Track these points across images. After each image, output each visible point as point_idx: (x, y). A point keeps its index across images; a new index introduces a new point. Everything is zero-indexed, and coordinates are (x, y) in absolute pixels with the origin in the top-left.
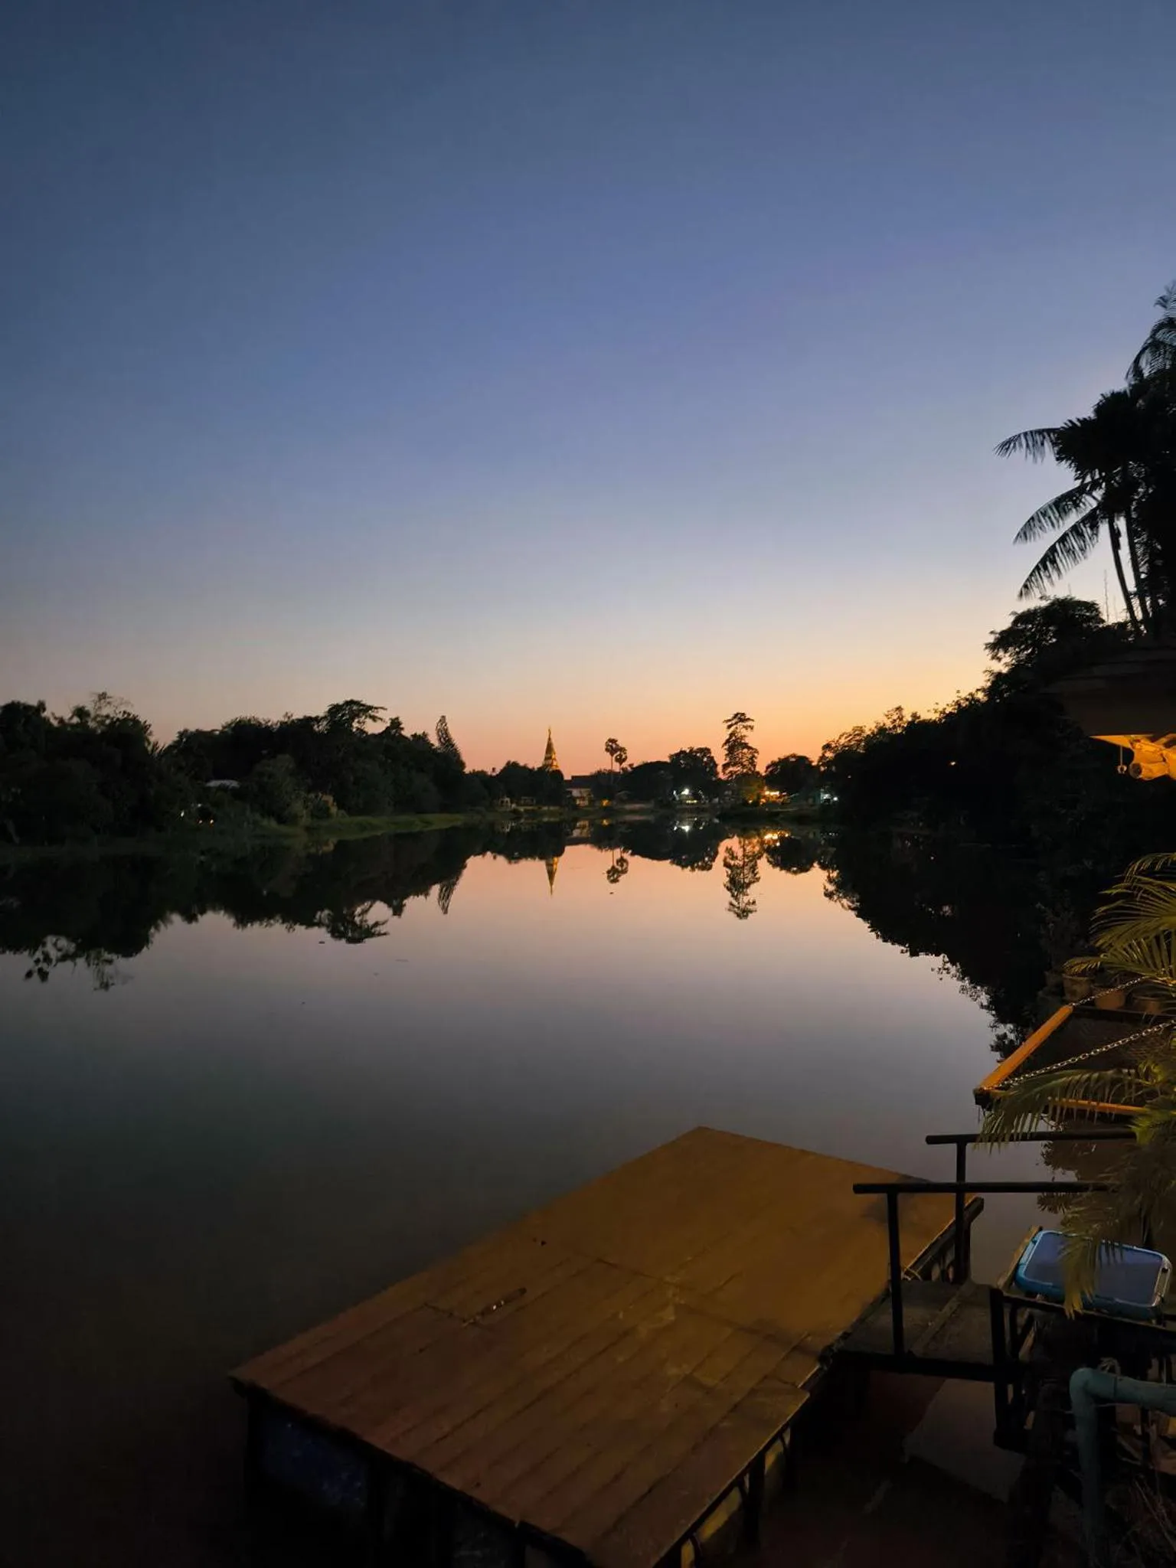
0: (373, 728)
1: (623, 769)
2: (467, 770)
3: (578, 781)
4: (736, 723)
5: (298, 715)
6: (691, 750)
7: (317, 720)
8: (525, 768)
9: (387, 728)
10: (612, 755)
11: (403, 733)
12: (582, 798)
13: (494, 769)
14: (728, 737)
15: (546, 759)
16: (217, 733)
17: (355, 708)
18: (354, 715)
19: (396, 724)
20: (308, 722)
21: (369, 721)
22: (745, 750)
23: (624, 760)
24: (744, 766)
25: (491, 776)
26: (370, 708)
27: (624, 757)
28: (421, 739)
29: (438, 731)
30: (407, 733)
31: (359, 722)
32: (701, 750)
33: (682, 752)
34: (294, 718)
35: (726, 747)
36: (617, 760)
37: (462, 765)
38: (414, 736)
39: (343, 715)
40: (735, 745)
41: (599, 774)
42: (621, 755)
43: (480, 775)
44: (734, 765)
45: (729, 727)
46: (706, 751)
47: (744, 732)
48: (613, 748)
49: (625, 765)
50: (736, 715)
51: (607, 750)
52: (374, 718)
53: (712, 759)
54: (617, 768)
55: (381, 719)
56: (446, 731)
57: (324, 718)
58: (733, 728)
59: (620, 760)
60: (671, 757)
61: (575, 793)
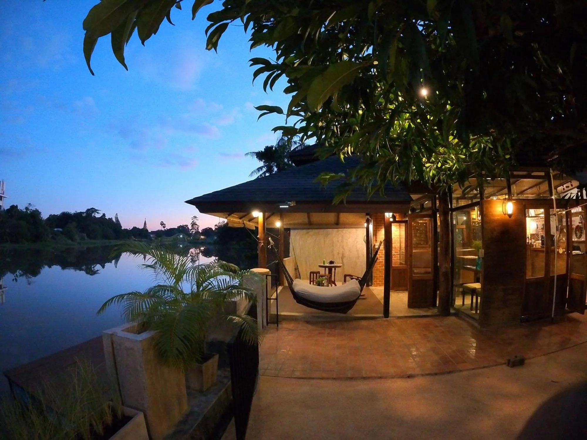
0: (98, 216)
1: (165, 230)
2: (123, 228)
3: (153, 232)
4: (194, 219)
5: (78, 211)
6: (183, 225)
7: (83, 213)
8: (138, 228)
9: (102, 216)
10: (162, 225)
11: (106, 217)
12: (153, 237)
13: (130, 229)
14: (192, 222)
15: (144, 226)
16: (59, 215)
17: (93, 210)
18: (93, 212)
19: (104, 215)
20: (81, 213)
21: (97, 214)
22: (196, 226)
23: (165, 227)
24: (195, 230)
25: (129, 230)
26: (97, 210)
27: (165, 226)
28: (110, 219)
29: (115, 217)
30: (107, 217)
31: (94, 214)
32: (185, 225)
33: (181, 226)
34: (78, 212)
35: (191, 225)
36: (163, 227)
37: (121, 227)
38: (109, 218)
39: (90, 212)
40: (193, 224)
41: (158, 231)
42: (164, 226)
43: (126, 230)
44: (193, 229)
45: (192, 219)
46: (187, 226)
47: (196, 221)
48: (162, 224)
49: (165, 228)
50: (194, 217)
51: (161, 224)
52: (98, 213)
53: (188, 228)
54: (163, 229)
55: (100, 213)
56: (117, 218)
57: (85, 212)
58: (193, 220)
59: (164, 227)
60: (178, 227)
61: (152, 236)
